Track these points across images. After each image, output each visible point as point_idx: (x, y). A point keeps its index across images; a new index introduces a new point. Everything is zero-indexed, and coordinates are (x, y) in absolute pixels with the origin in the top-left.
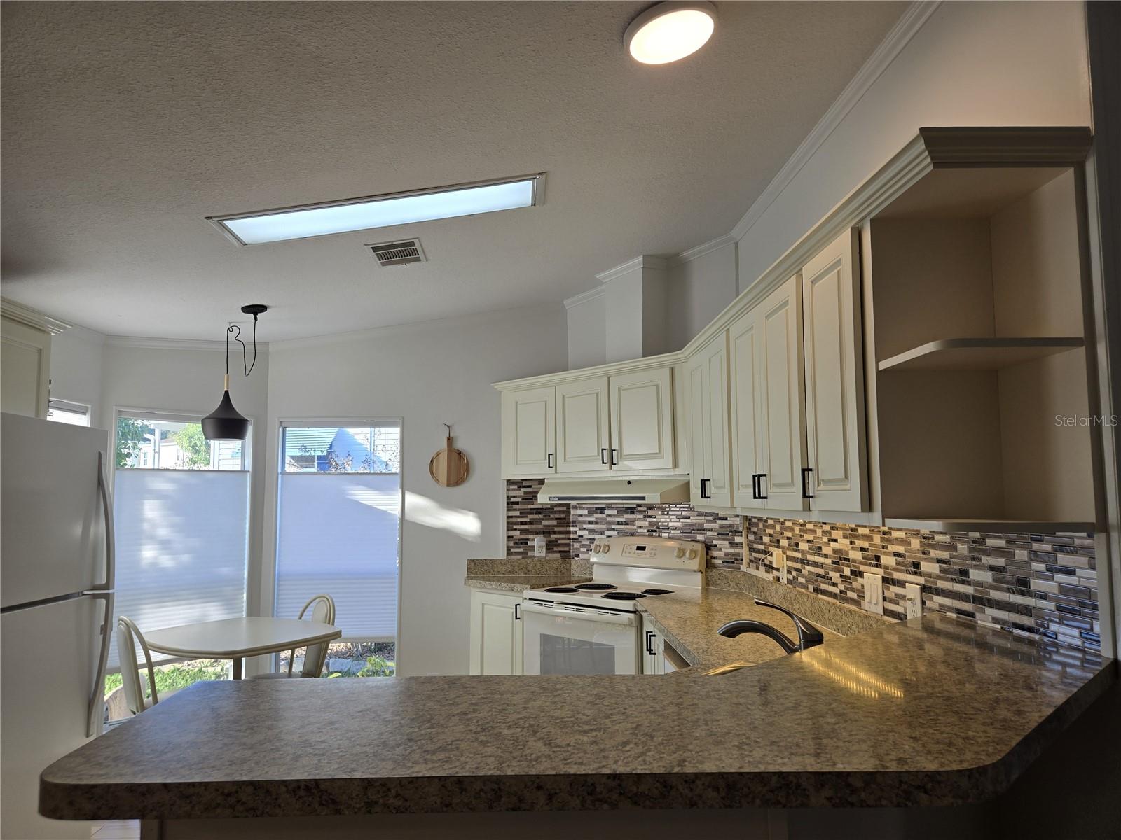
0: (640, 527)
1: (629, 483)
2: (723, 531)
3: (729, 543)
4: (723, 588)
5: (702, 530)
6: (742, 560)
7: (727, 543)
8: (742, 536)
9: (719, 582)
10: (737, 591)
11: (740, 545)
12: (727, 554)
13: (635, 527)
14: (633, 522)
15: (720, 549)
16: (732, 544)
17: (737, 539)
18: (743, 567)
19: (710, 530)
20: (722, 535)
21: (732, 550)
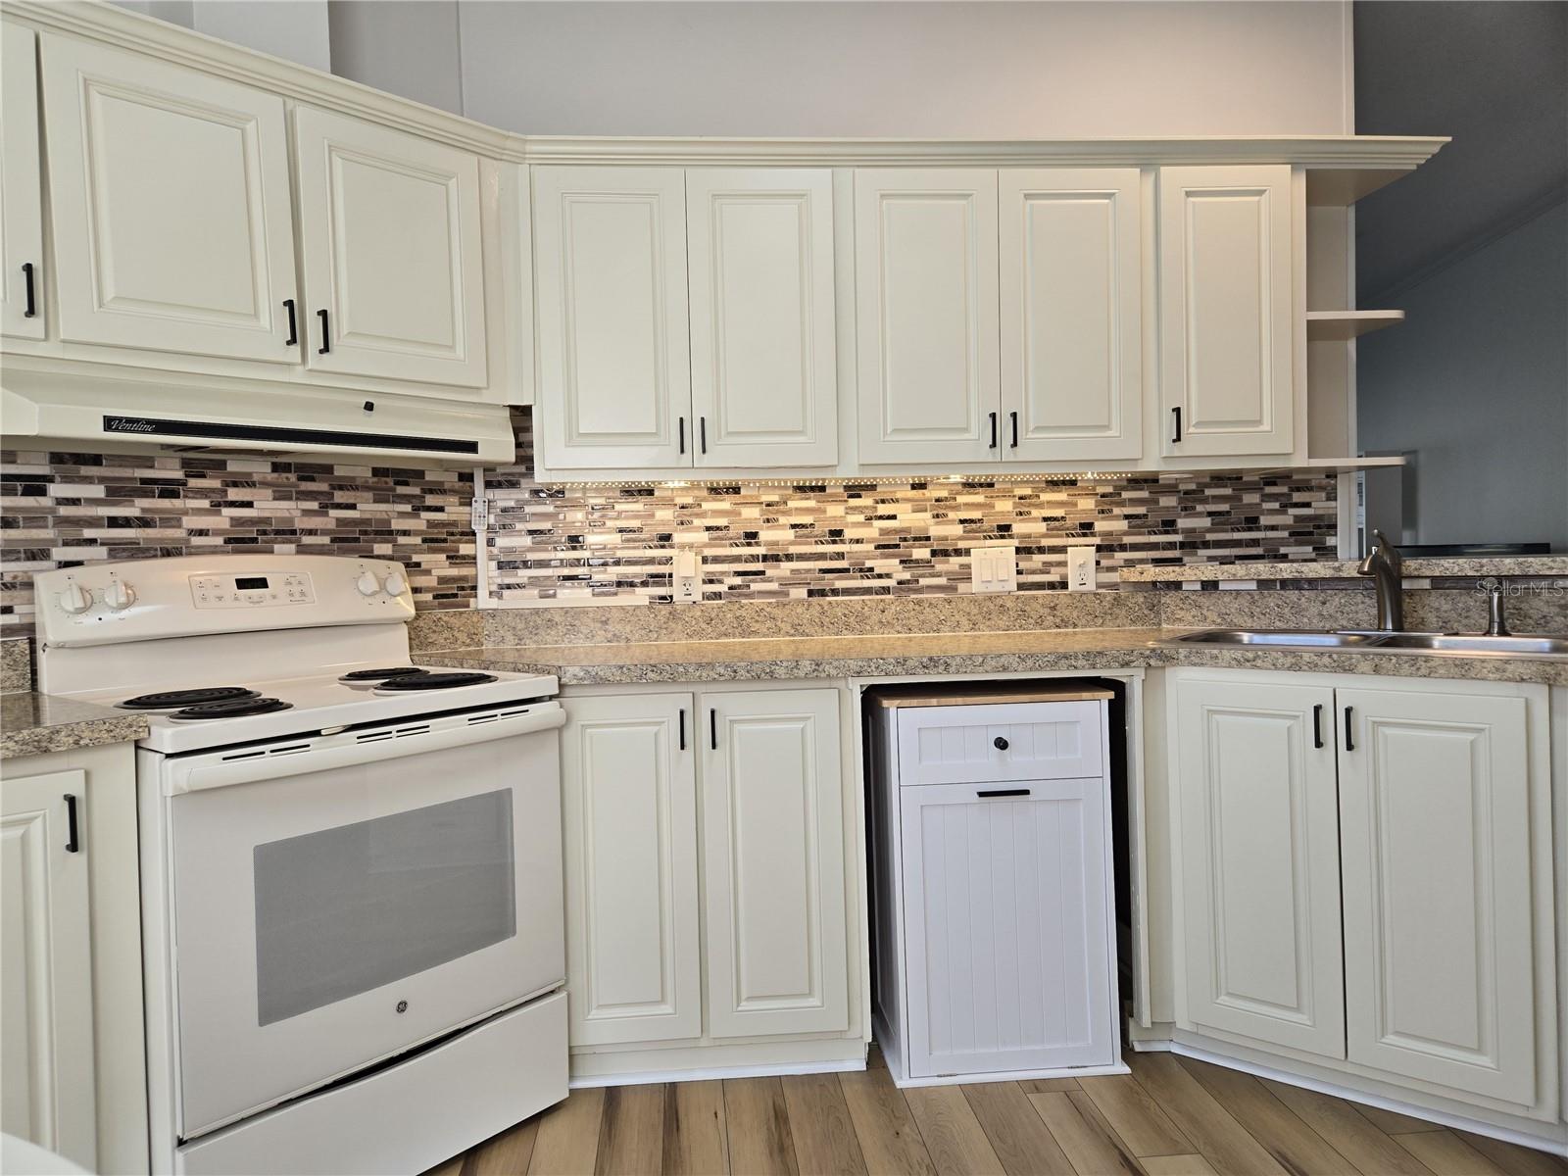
0: (202, 533)
1: (369, 407)
2: (435, 533)
3: (448, 557)
4: (443, 647)
5: (386, 533)
6: (474, 588)
7: (443, 557)
8: (475, 542)
9: (433, 637)
10: (472, 648)
11: (472, 560)
12: (442, 580)
13: (179, 533)
14: (172, 520)
15: (428, 572)
16: (454, 558)
17: (465, 549)
18: (483, 600)
19: (405, 533)
20: (432, 542)
21: (454, 572)
